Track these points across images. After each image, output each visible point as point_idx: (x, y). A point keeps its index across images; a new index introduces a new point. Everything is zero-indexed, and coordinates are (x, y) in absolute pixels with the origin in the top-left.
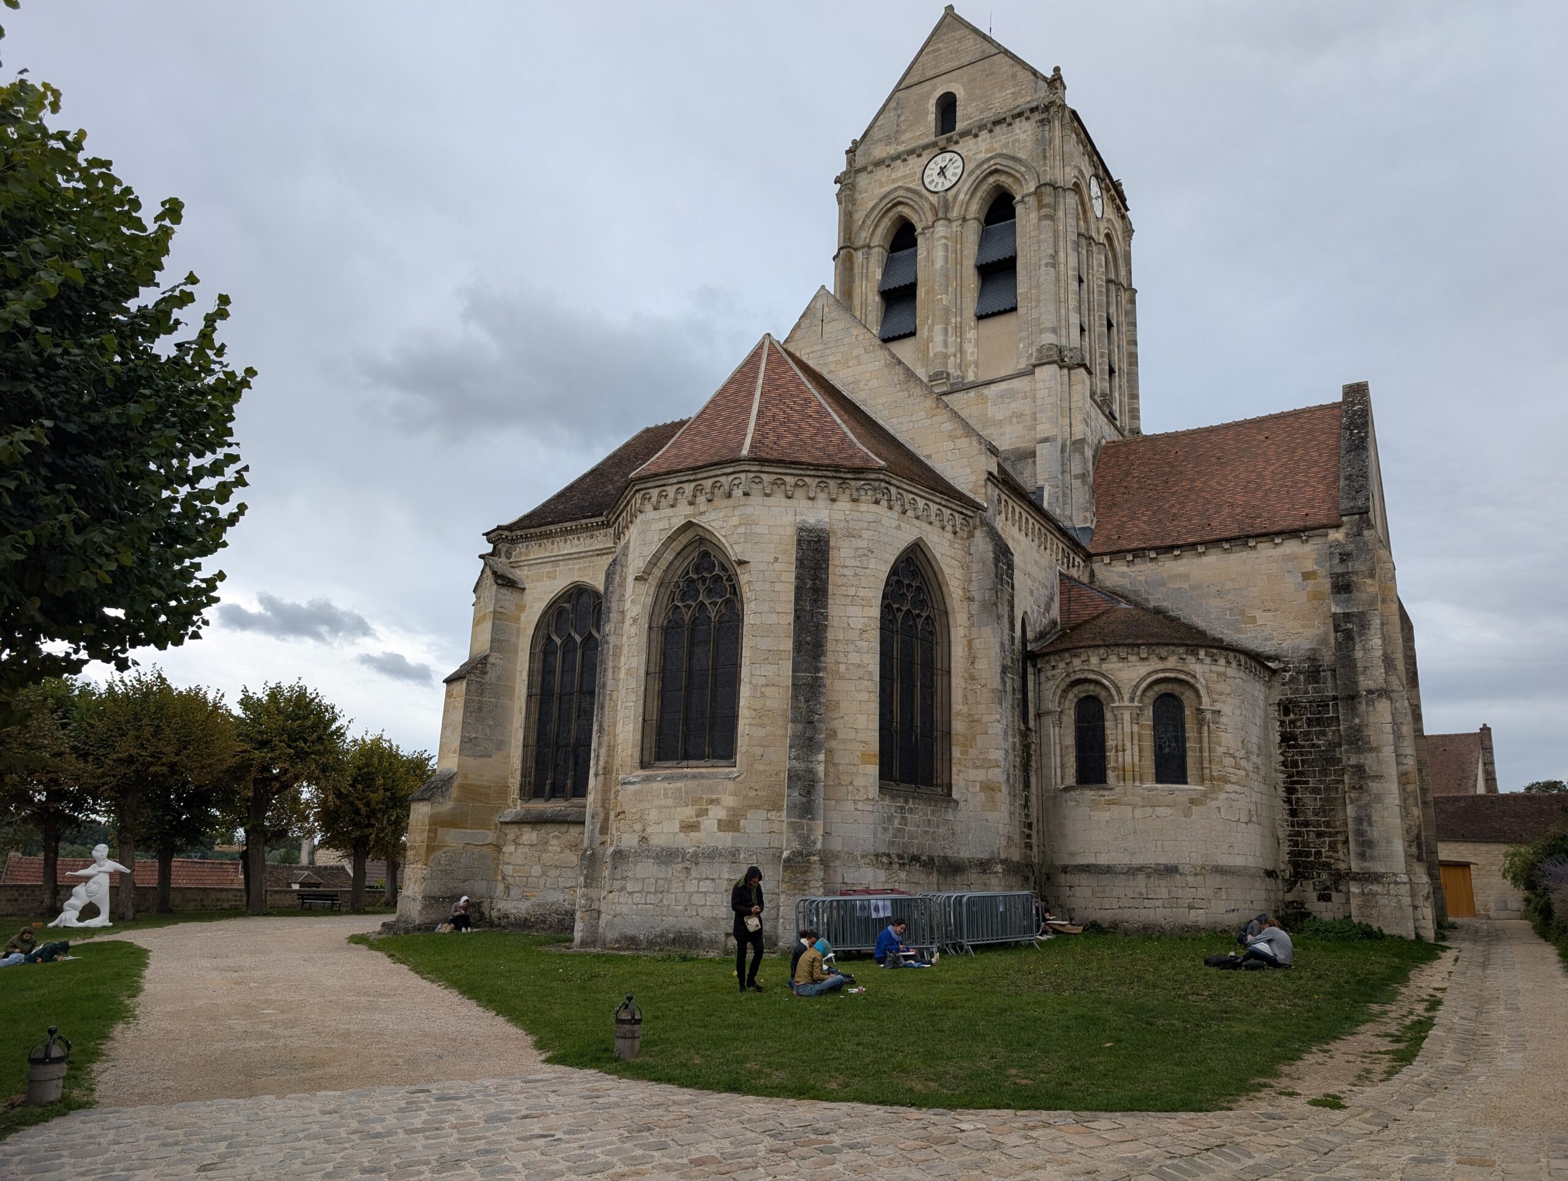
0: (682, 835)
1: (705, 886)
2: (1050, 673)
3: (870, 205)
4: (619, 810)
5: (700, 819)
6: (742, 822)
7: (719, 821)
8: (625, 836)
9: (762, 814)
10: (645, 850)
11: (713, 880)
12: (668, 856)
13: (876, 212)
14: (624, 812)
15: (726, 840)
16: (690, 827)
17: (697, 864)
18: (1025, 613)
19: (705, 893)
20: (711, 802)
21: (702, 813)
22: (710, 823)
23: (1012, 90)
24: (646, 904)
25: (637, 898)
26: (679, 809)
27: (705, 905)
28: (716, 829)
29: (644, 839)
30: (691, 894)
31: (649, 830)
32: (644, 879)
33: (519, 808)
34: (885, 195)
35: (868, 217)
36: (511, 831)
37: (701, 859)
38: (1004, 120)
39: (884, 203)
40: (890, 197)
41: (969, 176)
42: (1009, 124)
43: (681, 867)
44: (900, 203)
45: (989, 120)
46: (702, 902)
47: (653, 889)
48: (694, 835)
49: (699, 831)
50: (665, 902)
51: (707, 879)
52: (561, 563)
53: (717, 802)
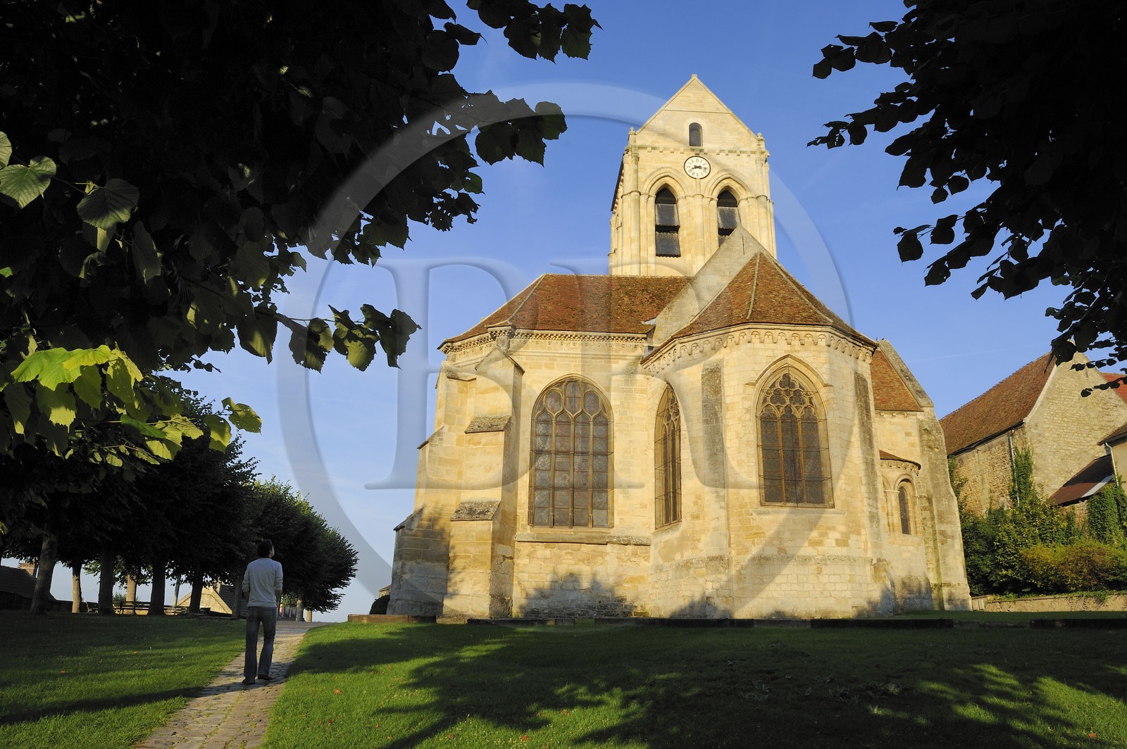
0: (811, 548)
1: (833, 579)
3: (649, 171)
5: (822, 539)
6: (849, 542)
7: (837, 540)
8: (766, 548)
9: (857, 537)
10: (785, 557)
11: (839, 575)
12: (804, 560)
13: (652, 177)
15: (842, 551)
16: (816, 543)
17: (826, 564)
19: (835, 583)
20: (829, 528)
21: (824, 535)
22: (830, 541)
23: (737, 137)
24: (791, 590)
27: (835, 590)
28: (834, 544)
29: (779, 550)
30: (825, 584)
31: (785, 544)
32: (788, 575)
33: (529, 531)
34: (660, 169)
35: (648, 177)
36: (525, 549)
37: (828, 562)
38: (735, 152)
39: (659, 172)
40: (662, 171)
41: (715, 175)
42: (739, 155)
43: (815, 567)
44: (668, 176)
45: (727, 148)
46: (833, 589)
47: (796, 581)
48: (820, 548)
49: (823, 546)
50: (806, 589)
51: (835, 574)
52: (558, 359)
53: (833, 528)
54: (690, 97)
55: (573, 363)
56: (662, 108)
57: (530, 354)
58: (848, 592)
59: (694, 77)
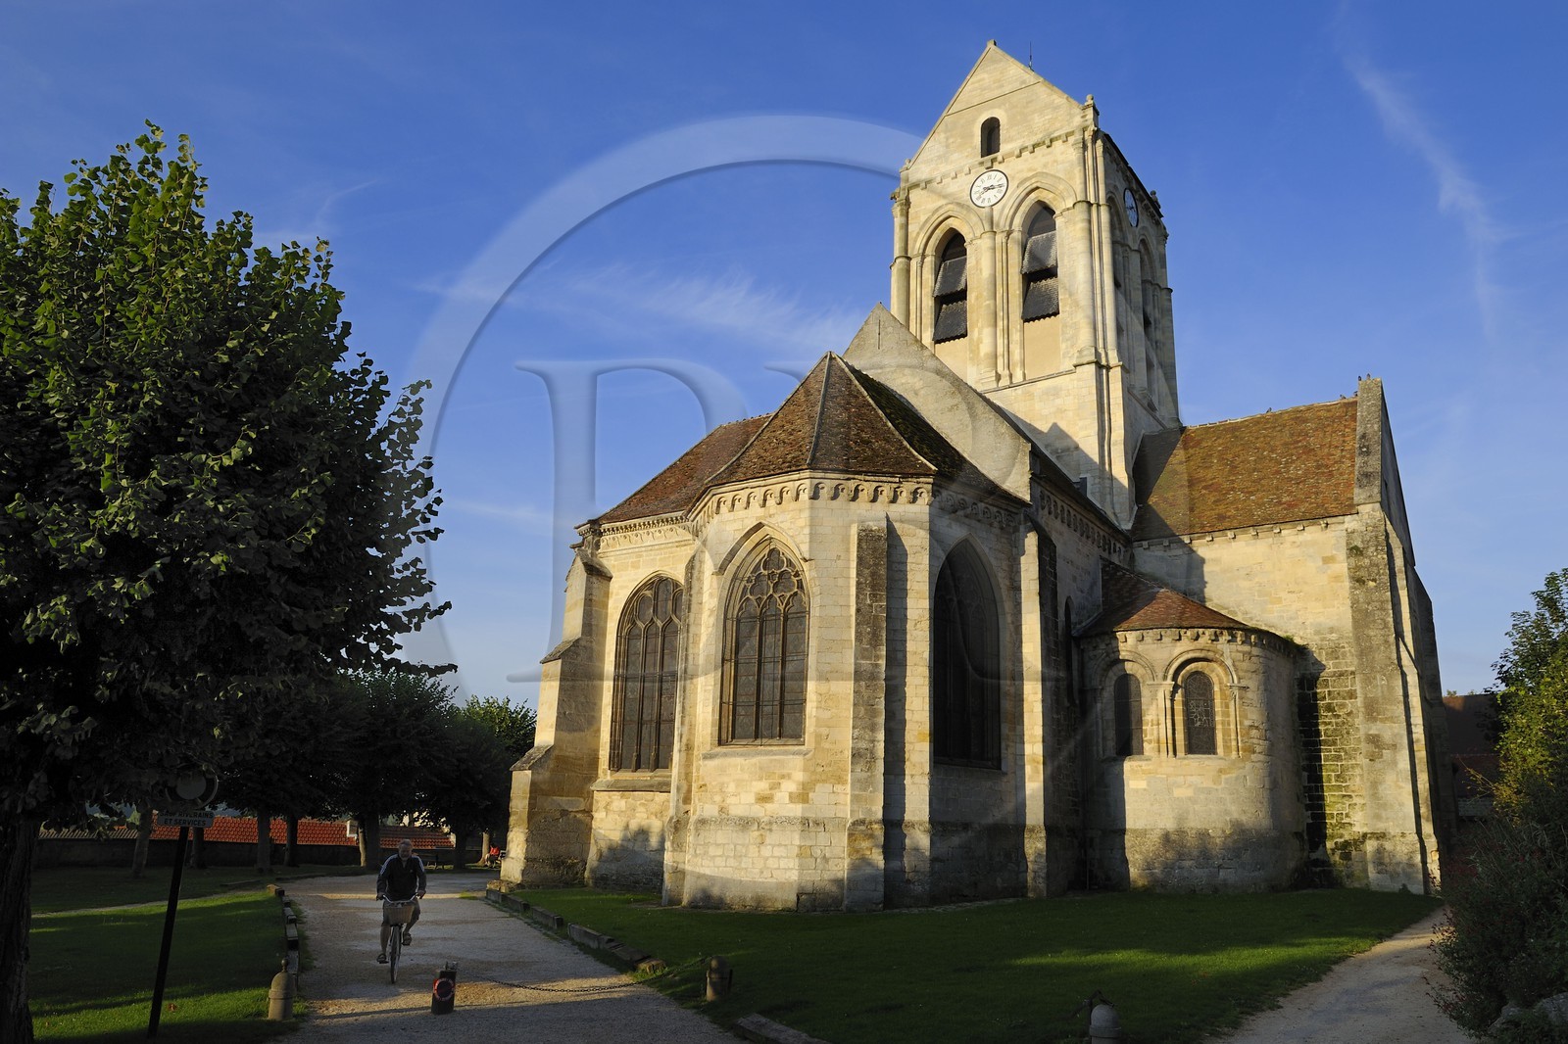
0: (757, 806)
1: (778, 852)
2: (1091, 654)
3: (923, 219)
4: (701, 783)
5: (773, 792)
6: (811, 795)
7: (791, 793)
8: (706, 806)
9: (828, 787)
10: (724, 818)
11: (786, 845)
12: (745, 823)
13: (928, 225)
14: (705, 785)
15: (797, 810)
16: (764, 799)
17: (771, 830)
18: (1069, 598)
19: (779, 858)
20: (783, 777)
21: (775, 786)
22: (782, 795)
23: (1050, 116)
24: (726, 867)
25: (719, 862)
26: (754, 783)
27: (779, 869)
28: (787, 800)
29: (722, 810)
30: (767, 859)
31: (728, 801)
32: (724, 845)
33: (609, 778)
34: (937, 210)
35: (921, 229)
36: (600, 798)
37: (774, 827)
38: (1044, 143)
39: (936, 216)
40: (941, 211)
41: (1013, 193)
42: (1048, 147)
43: (757, 833)
44: (950, 217)
45: (1029, 143)
46: (776, 866)
47: (732, 854)
48: (768, 806)
49: (773, 802)
50: (743, 865)
51: (780, 845)
52: (644, 554)
53: (788, 776)
54: (983, 79)
55: (658, 557)
56: (944, 114)
57: (618, 553)
58: (794, 871)
59: (990, 45)
